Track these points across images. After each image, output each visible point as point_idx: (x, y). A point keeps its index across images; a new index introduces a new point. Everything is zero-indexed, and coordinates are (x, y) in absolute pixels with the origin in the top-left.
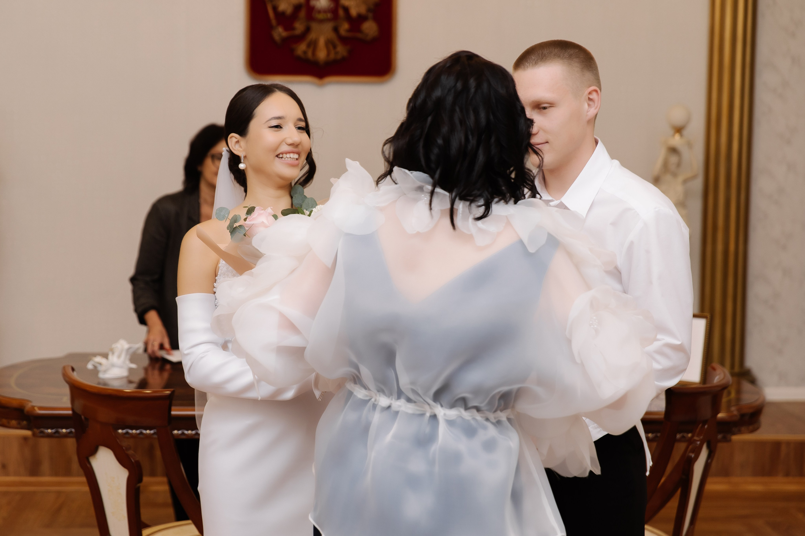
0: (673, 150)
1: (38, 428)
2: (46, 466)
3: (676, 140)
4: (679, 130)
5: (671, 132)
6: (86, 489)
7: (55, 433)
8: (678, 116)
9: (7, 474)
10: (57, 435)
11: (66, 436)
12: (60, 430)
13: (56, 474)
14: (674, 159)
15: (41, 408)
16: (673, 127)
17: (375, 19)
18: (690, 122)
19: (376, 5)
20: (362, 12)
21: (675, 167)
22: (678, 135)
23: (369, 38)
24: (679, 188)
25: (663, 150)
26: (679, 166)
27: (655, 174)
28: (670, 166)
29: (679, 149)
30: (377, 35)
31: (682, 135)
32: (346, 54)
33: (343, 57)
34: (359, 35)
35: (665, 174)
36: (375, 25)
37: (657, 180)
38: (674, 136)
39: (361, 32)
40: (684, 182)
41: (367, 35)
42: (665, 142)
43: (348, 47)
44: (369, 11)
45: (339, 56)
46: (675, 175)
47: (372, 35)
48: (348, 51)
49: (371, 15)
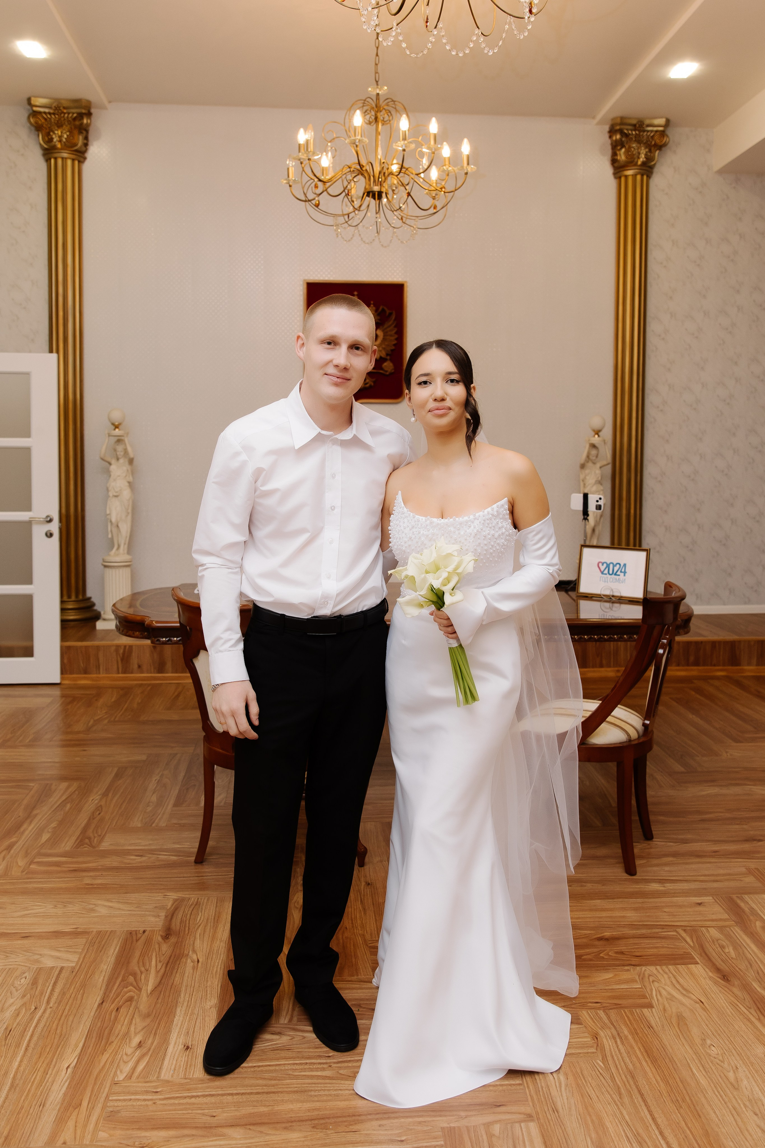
0: (593, 446)
1: (155, 637)
2: (169, 665)
3: (596, 440)
4: (597, 433)
5: (593, 433)
6: (190, 681)
7: (168, 641)
8: (596, 422)
9: (142, 672)
10: (170, 642)
11: (176, 643)
12: (173, 639)
13: (176, 672)
14: (594, 452)
15: (157, 622)
16: (594, 431)
17: (391, 360)
18: (603, 427)
19: (392, 350)
20: (383, 356)
21: (594, 458)
22: (596, 436)
23: (388, 373)
24: (598, 472)
25: (588, 446)
26: (597, 457)
27: (582, 462)
28: (591, 457)
29: (597, 445)
30: (393, 371)
31: (599, 436)
32: (372, 384)
33: (370, 386)
34: (381, 371)
35: (588, 462)
36: (391, 364)
37: (583, 466)
38: (594, 436)
39: (382, 369)
40: (601, 467)
41: (387, 371)
42: (589, 440)
43: (374, 380)
44: (387, 355)
45: (368, 385)
46: (594, 463)
47: (389, 371)
48: (374, 382)
49: (388, 358)
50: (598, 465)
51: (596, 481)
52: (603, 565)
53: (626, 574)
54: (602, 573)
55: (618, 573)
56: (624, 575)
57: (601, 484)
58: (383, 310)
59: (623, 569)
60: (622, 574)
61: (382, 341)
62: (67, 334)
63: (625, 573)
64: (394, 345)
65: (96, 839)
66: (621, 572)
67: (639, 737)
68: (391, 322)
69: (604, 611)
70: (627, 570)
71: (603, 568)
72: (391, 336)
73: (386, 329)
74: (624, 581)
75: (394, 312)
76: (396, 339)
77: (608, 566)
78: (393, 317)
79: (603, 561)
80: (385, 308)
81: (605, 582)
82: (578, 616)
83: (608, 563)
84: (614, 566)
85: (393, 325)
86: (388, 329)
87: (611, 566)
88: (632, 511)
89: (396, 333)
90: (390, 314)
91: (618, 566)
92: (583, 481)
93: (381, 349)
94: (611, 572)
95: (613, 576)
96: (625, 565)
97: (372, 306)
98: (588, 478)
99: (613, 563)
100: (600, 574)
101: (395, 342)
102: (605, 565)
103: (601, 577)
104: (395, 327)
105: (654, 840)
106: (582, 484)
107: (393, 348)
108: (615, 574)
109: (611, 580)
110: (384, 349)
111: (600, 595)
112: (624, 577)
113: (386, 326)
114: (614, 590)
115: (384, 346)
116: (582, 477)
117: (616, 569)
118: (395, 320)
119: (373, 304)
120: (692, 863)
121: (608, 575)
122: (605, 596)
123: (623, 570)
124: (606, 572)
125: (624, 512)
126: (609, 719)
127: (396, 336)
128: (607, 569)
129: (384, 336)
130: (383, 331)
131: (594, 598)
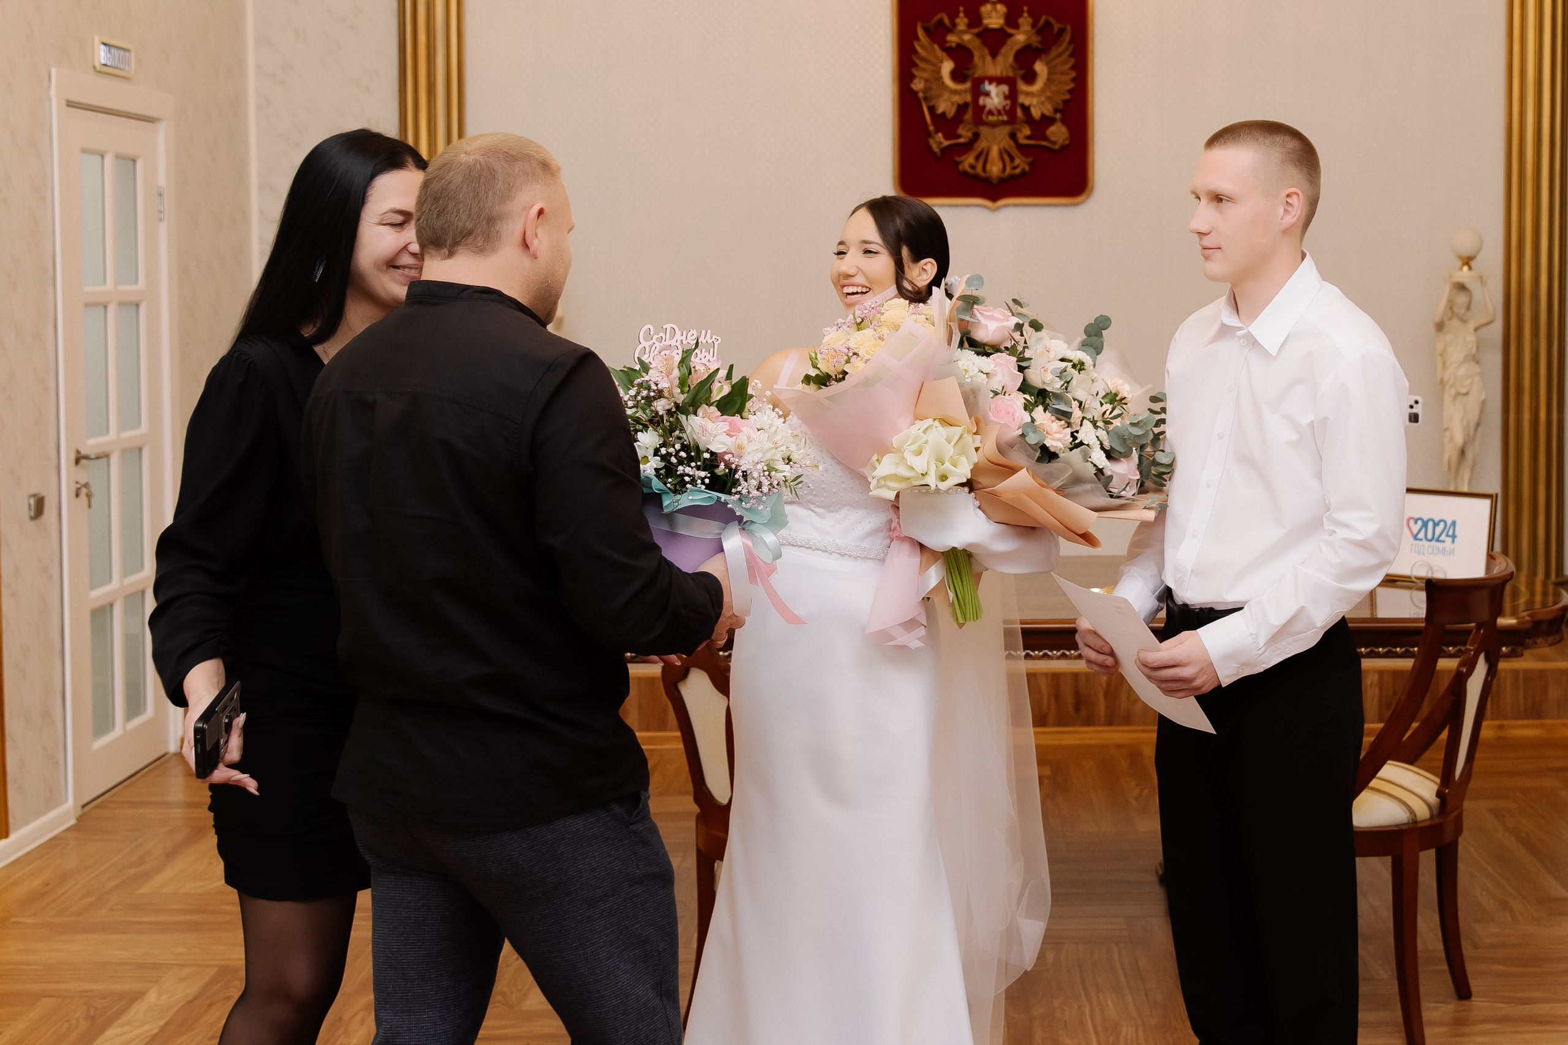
0: (1461, 287)
3: (1464, 275)
4: (1467, 261)
5: (1459, 263)
8: (1465, 242)
14: (1462, 299)
16: (1460, 258)
17: (1064, 121)
18: (1480, 249)
19: (1065, 102)
20: (1047, 113)
21: (1462, 311)
22: (1465, 268)
23: (1057, 147)
24: (1471, 338)
25: (1447, 289)
26: (1468, 308)
27: (1438, 319)
28: (1456, 309)
29: (1468, 285)
30: (1067, 142)
31: (1470, 268)
32: (1027, 168)
33: (1023, 172)
34: (1044, 143)
35: (1450, 319)
36: (1064, 130)
37: (1440, 327)
38: (1461, 269)
39: (1046, 138)
40: (1476, 329)
41: (1055, 143)
42: (1450, 277)
43: (1030, 159)
44: (1056, 111)
45: (1018, 171)
46: (1464, 321)
47: (1060, 142)
48: (1031, 165)
49: (1058, 116)
50: (1471, 325)
51: (1466, 356)
52: (1416, 523)
53: (1456, 540)
54: (1415, 537)
55: (1443, 538)
56: (1453, 542)
57: (1478, 362)
58: (1048, 24)
59: (1451, 530)
60: (1449, 540)
61: (1045, 84)
62: (435, 79)
63: (1454, 537)
64: (1070, 91)
65: (514, 996)
66: (1447, 535)
67: (1432, 817)
68: (1063, 46)
69: (1418, 607)
70: (1456, 534)
71: (1416, 528)
72: (1062, 73)
73: (1053, 59)
74: (1452, 552)
75: (1069, 27)
76: (1074, 80)
77: (1425, 524)
78: (1067, 36)
79: (1416, 516)
80: (1052, 20)
81: (1419, 553)
82: (1372, 614)
83: (1425, 519)
84: (1436, 524)
85: (1068, 53)
86: (1057, 61)
87: (1430, 525)
88: (1543, 415)
89: (1073, 68)
90: (1062, 31)
91: (1442, 525)
92: (1442, 355)
93: (1043, 99)
94: (1430, 536)
95: (1433, 543)
96: (1454, 523)
97: (1025, 15)
98: (1450, 350)
99: (1433, 521)
100: (1411, 539)
101: (1072, 85)
102: (1420, 523)
103: (1412, 545)
104: (1072, 55)
105: (1473, 999)
106: (1439, 360)
107: (1068, 97)
108: (1438, 540)
109: (1430, 550)
110: (1049, 99)
111: (1410, 577)
112: (1453, 546)
113: (1054, 53)
114: (1434, 568)
115: (1048, 94)
116: (1439, 347)
117: (1439, 530)
118: (1071, 42)
119: (1029, 12)
120: (1526, 1032)
121: (1424, 542)
122: (1417, 578)
123: (1451, 533)
124: (1421, 535)
125: (1527, 416)
126: (1374, 783)
127: (1073, 74)
128: (1423, 531)
129: (1049, 74)
130: (1047, 64)
131: (1398, 583)
